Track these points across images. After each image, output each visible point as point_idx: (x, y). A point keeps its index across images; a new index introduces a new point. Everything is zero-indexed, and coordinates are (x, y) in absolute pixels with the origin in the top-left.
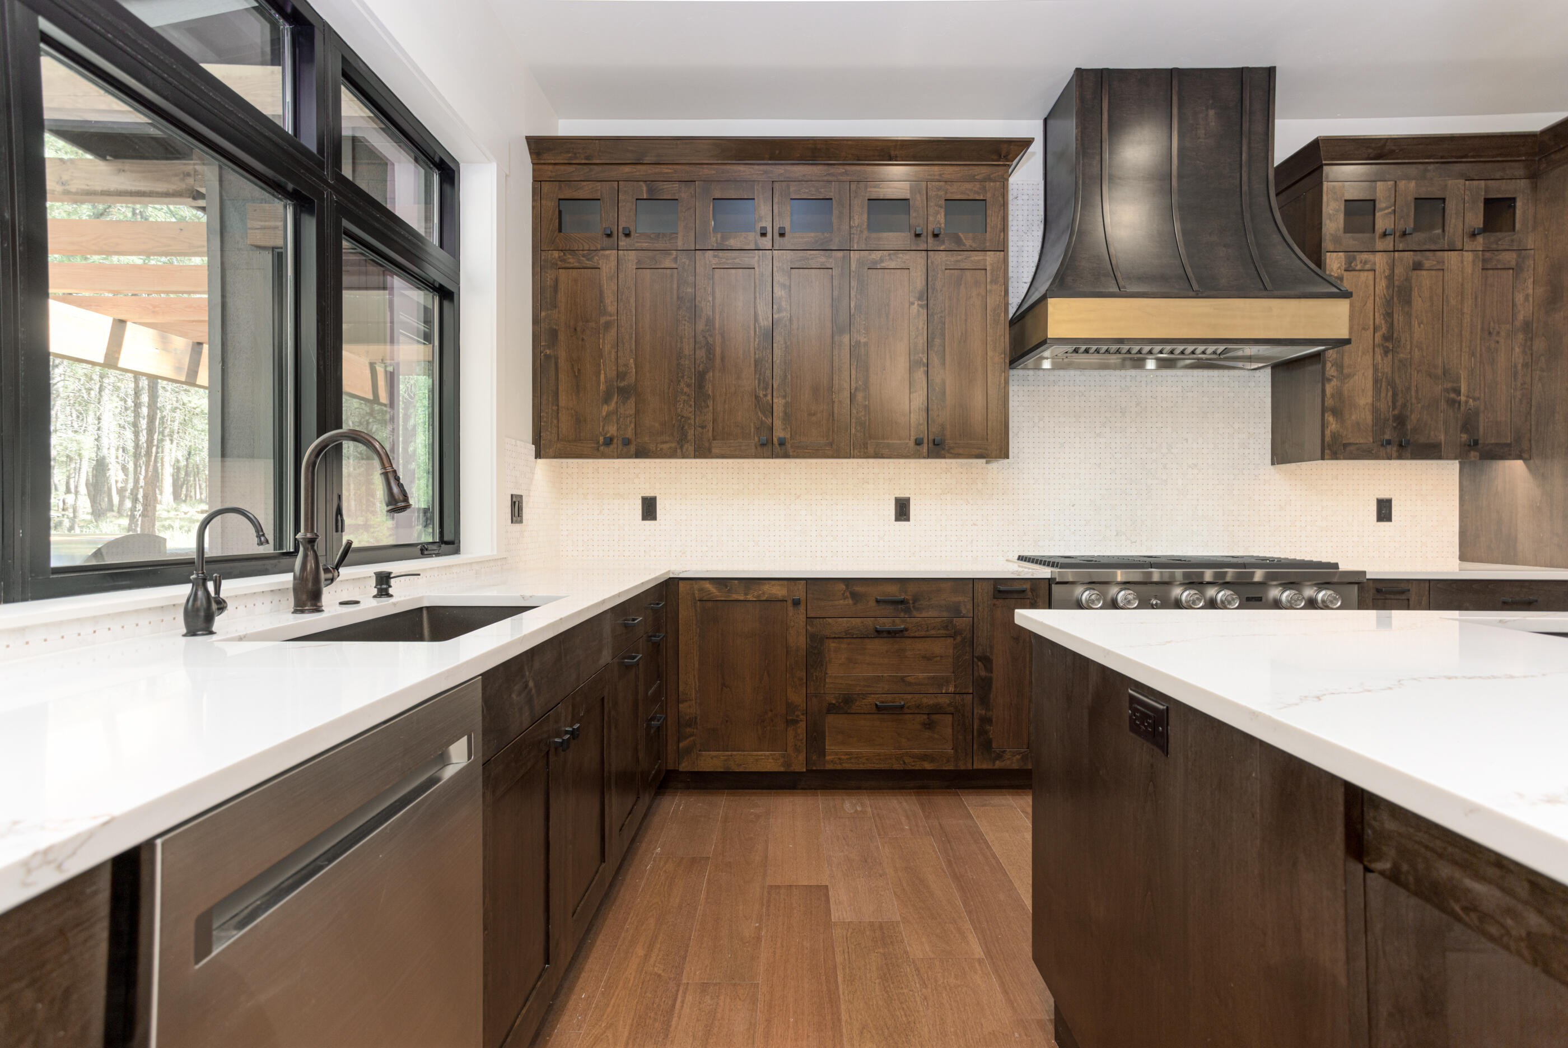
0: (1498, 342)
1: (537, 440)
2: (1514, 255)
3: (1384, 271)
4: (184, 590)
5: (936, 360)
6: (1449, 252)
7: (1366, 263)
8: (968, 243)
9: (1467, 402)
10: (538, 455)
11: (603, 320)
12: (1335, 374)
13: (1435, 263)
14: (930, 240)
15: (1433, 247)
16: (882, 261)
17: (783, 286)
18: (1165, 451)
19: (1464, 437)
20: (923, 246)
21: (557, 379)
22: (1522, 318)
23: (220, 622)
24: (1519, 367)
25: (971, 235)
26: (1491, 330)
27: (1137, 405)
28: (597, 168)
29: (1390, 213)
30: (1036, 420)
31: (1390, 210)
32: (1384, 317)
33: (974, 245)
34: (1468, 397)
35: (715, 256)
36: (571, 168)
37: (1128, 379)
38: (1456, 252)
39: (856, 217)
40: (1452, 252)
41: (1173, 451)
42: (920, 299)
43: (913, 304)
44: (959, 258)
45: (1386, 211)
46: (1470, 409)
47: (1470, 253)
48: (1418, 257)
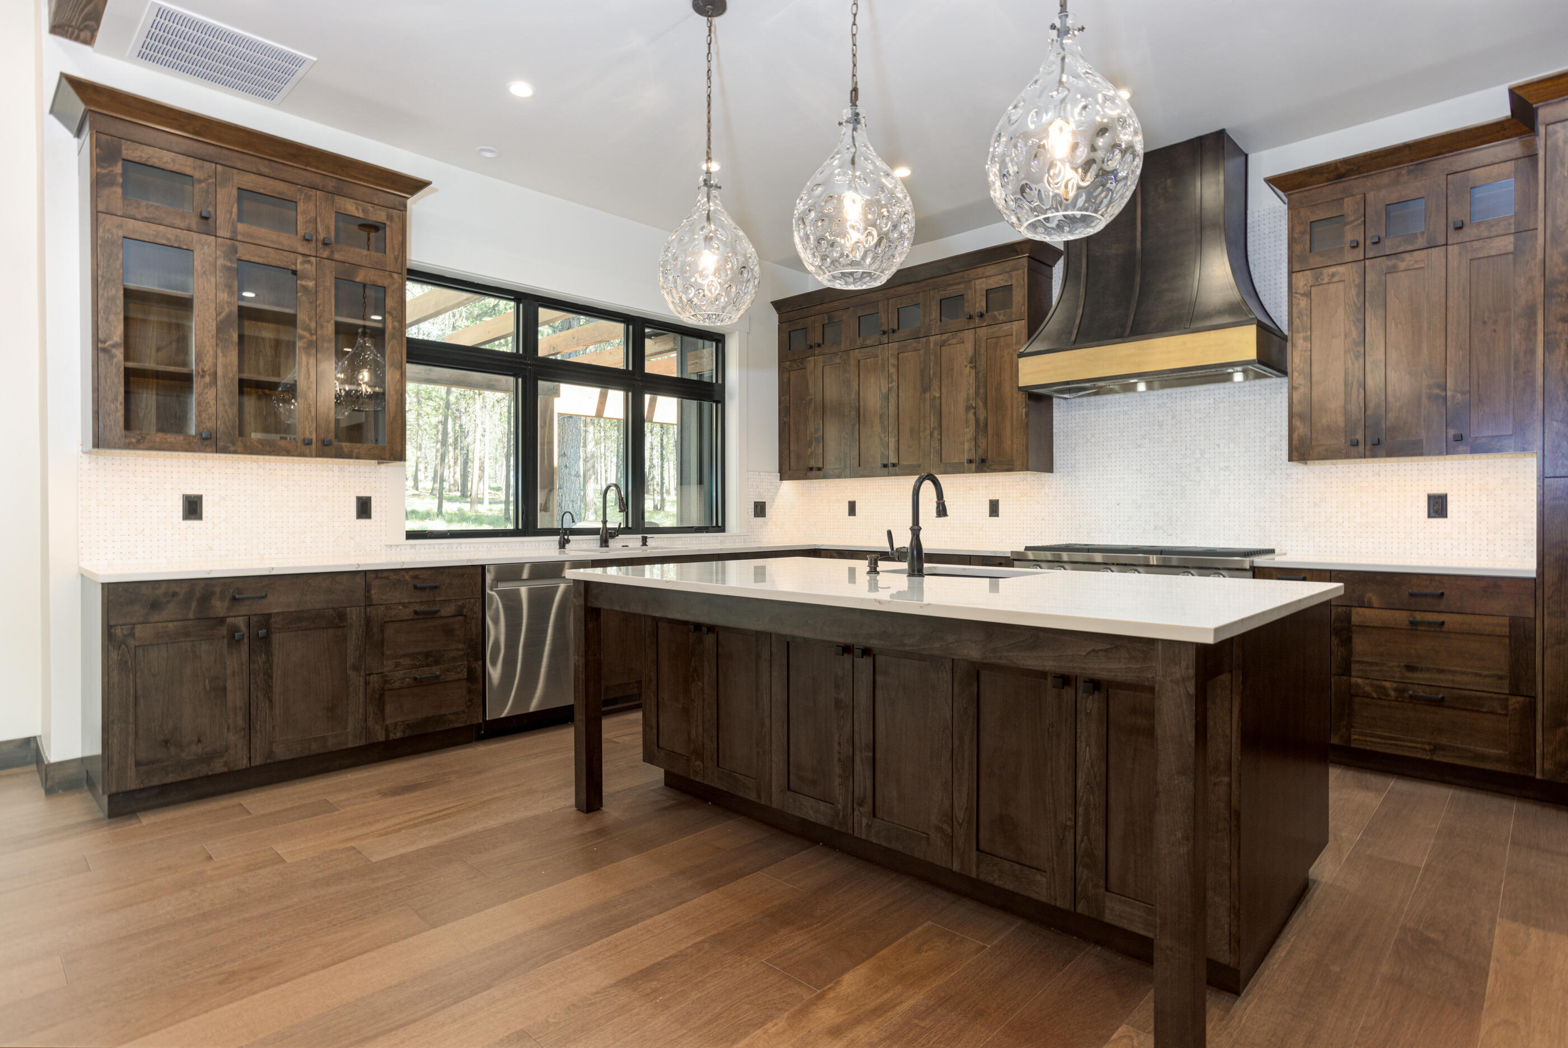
0: (1495, 331)
1: (781, 471)
2: (1512, 238)
3: (1354, 280)
4: (557, 538)
5: (981, 404)
6: (1430, 250)
7: (1333, 275)
8: (1001, 318)
9: (1453, 397)
10: (781, 479)
11: (808, 398)
12: (1302, 382)
13: (1412, 262)
14: (977, 320)
15: (1410, 248)
16: (948, 340)
17: (894, 365)
18: (1198, 456)
19: (1452, 432)
20: (973, 325)
21: (789, 435)
22: (1524, 302)
23: (567, 546)
24: (1522, 354)
25: (1002, 311)
26: (1486, 319)
27: (1173, 418)
28: (805, 310)
29: (1359, 225)
30: (1089, 437)
31: (1359, 222)
32: (1355, 324)
33: (1005, 319)
34: (1455, 391)
35: (860, 352)
36: (794, 313)
37: (1165, 397)
38: (1437, 249)
39: (933, 313)
40: (1433, 249)
41: (1205, 456)
42: (971, 362)
43: (966, 366)
44: (995, 329)
45: (1356, 223)
46: (1458, 403)
47: (1455, 246)
48: (1392, 261)
